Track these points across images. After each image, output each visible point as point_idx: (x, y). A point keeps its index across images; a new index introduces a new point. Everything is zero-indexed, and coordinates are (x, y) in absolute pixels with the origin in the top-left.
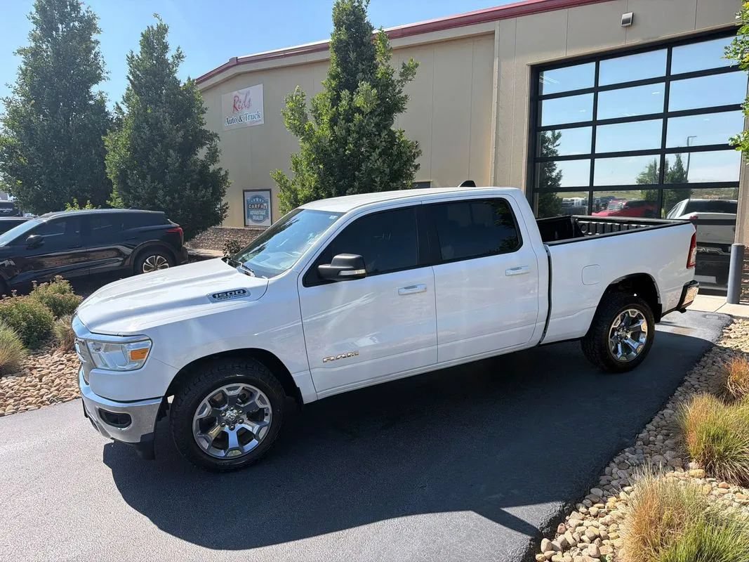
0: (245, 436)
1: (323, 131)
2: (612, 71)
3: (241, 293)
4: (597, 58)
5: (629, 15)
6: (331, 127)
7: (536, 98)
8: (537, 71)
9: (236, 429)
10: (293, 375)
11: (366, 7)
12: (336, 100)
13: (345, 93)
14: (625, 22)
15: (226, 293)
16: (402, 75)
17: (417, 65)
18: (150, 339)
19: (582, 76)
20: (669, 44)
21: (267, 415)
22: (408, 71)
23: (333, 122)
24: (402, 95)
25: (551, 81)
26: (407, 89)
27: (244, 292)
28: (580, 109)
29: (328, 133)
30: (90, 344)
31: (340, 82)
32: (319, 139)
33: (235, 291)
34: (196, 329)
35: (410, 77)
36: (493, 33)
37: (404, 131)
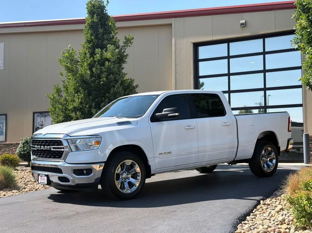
0: (131, 185)
1: (83, 70)
2: (236, 48)
3: (128, 123)
4: (228, 41)
5: (243, 21)
6: (91, 69)
7: (196, 61)
8: (196, 46)
9: (127, 182)
10: (149, 159)
11: (107, 5)
12: (93, 54)
13: (98, 50)
14: (242, 24)
15: (123, 122)
16: (125, 43)
17: (133, 38)
18: (101, 137)
19: (221, 50)
20: (264, 36)
21: (139, 176)
22: (128, 41)
23: (91, 66)
24: (125, 54)
25: (204, 52)
26: (128, 51)
27: (130, 122)
28: (221, 67)
29: (88, 72)
31: (94, 44)
32: (82, 76)
33: (126, 122)
34: (117, 135)
35: (129, 44)
36: (171, 25)
37: (127, 74)
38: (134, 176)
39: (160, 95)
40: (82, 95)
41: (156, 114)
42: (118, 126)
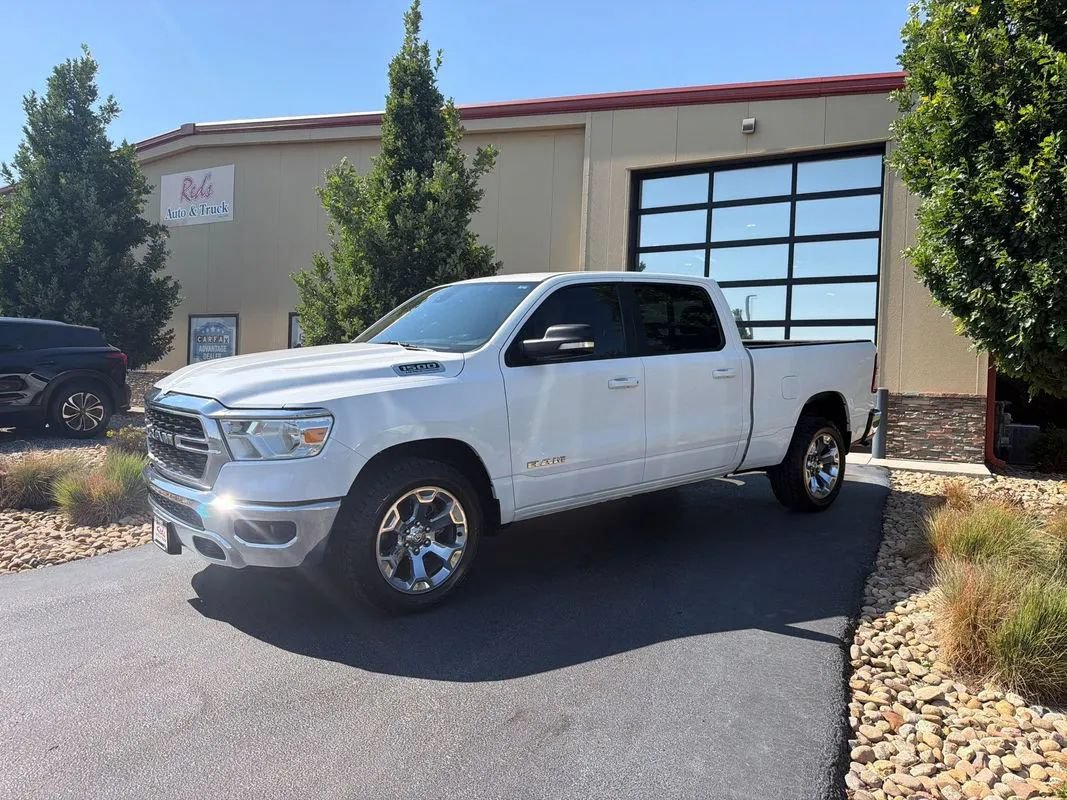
0: (433, 563)
1: (377, 220)
2: (729, 184)
3: (433, 367)
4: (711, 168)
5: (751, 121)
6: (391, 218)
7: (636, 212)
8: (638, 177)
9: (421, 555)
10: (494, 482)
11: (436, 69)
12: (397, 184)
13: (411, 174)
14: (747, 128)
15: (416, 365)
16: (477, 163)
17: (496, 153)
18: (332, 415)
19: (693, 188)
20: (795, 159)
21: (460, 534)
22: (484, 160)
23: (392, 210)
24: (476, 189)
25: (654, 192)
26: (483, 182)
27: (437, 366)
28: (691, 226)
29: (386, 224)
30: (224, 424)
31: (400, 160)
32: (371, 233)
33: (426, 364)
35: (487, 167)
36: (583, 127)
37: (478, 236)
38: (446, 536)
39: (542, 282)
40: (368, 279)
41: (525, 342)
42: (399, 379)
